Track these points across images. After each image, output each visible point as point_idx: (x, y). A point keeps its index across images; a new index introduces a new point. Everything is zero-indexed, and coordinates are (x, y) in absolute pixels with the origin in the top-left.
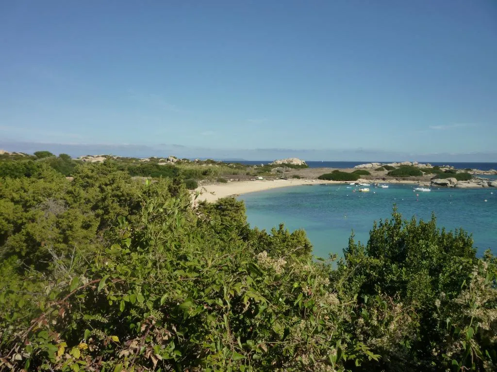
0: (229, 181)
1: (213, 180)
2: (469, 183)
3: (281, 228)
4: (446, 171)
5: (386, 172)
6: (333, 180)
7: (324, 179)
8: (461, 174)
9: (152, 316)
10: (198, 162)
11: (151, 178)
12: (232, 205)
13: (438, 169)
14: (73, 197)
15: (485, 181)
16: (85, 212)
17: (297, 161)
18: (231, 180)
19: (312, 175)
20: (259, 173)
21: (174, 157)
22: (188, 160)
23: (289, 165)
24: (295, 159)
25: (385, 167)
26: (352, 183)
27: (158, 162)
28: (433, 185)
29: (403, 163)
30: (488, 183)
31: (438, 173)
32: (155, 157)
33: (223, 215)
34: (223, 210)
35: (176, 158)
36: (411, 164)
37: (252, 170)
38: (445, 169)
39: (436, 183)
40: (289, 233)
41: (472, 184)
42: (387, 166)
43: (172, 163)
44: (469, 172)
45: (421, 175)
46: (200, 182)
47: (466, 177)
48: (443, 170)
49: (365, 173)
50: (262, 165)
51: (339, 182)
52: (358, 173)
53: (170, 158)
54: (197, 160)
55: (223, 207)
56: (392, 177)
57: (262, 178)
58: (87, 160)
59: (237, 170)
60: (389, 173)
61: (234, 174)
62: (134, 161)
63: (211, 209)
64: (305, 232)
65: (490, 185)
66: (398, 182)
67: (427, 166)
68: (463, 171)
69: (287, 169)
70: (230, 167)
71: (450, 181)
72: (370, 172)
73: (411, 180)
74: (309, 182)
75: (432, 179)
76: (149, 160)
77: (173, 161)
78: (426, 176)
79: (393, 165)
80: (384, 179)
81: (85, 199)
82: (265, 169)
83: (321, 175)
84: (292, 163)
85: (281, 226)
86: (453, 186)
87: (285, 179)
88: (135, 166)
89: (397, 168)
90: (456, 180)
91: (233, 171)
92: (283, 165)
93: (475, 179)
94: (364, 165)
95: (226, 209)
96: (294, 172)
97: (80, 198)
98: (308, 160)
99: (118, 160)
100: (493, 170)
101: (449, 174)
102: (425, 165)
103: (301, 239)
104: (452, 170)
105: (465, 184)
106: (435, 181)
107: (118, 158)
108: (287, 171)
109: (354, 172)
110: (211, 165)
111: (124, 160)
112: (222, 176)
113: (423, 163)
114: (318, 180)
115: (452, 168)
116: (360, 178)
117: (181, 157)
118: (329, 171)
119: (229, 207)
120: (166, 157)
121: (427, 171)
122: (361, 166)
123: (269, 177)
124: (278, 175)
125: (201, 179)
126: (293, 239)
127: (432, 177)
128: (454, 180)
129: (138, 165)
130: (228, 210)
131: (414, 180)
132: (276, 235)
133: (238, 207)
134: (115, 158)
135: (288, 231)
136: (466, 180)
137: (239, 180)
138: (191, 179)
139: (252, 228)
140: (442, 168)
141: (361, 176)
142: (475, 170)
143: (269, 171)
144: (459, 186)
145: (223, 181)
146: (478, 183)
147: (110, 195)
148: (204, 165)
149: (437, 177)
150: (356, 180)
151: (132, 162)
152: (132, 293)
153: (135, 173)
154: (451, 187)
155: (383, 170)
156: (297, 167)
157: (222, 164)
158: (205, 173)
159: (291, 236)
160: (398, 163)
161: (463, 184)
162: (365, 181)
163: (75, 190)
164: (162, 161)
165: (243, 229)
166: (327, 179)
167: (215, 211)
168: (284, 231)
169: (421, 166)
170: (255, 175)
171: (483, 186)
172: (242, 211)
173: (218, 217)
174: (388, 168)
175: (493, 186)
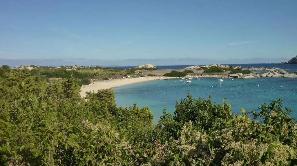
0: (110, 79)
1: (100, 78)
2: (249, 75)
3: (135, 106)
4: (237, 69)
5: (203, 70)
6: (172, 76)
7: (167, 76)
8: (245, 70)
9: (16, 158)
10: (90, 68)
11: (62, 79)
12: (106, 94)
13: (232, 68)
14: (2, 92)
15: (258, 74)
16: (11, 101)
17: (151, 66)
18: (111, 78)
19: (159, 74)
20: (128, 74)
21: (76, 66)
22: (85, 67)
23: (146, 69)
24: (149, 65)
25: (202, 68)
26: (183, 78)
27: (66, 69)
28: (229, 77)
29: (212, 65)
30: (260, 75)
31: (232, 70)
32: (64, 66)
33: (101, 100)
34: (101, 97)
35: (77, 66)
36: (217, 66)
37: (124, 72)
38: (236, 68)
39: (231, 76)
40: (140, 109)
41: (251, 76)
42: (203, 67)
43: (74, 69)
44: (249, 69)
45: (223, 72)
46: (92, 80)
47: (248, 72)
48: (235, 68)
49: (190, 72)
50: (130, 69)
51: (176, 77)
52: (186, 72)
53: (73, 66)
54: (90, 67)
55: (101, 95)
56: (206, 74)
57: (129, 77)
58: (20, 69)
59: (115, 72)
60: (204, 71)
61: (113, 75)
62: (51, 69)
63: (94, 96)
64: (149, 108)
65: (261, 77)
66: (209, 76)
67: (226, 66)
68: (246, 69)
69: (145, 71)
70: (111, 71)
71: (239, 75)
72: (194, 71)
73: (217, 75)
74: (158, 78)
75: (229, 74)
76: (60, 68)
77: (75, 68)
78: (225, 72)
79: (206, 66)
80: (201, 75)
81: (10, 93)
82: (132, 71)
83: (165, 74)
84: (148, 67)
85: (135, 105)
86: (241, 77)
87: (144, 76)
88: (52, 72)
89: (209, 68)
90: (242, 74)
91: (112, 73)
92: (142, 68)
93: (253, 73)
94: (190, 67)
95: (103, 96)
96: (149, 72)
97: (7, 93)
98: (156, 65)
99: (40, 68)
100: (263, 68)
101: (238, 71)
102: (225, 66)
103: (147, 112)
104: (240, 69)
105: (247, 76)
106: (230, 75)
107: (40, 67)
108: (145, 72)
109: (184, 71)
110: (98, 70)
111: (45, 68)
112: (106, 76)
113: (223, 65)
114: (163, 77)
115: (240, 68)
116: (187, 75)
117: (80, 65)
118: (169, 71)
119: (105, 95)
120: (71, 65)
121: (226, 69)
122: (188, 68)
123: (134, 76)
124: (139, 74)
125: (93, 78)
126: (142, 112)
127: (228, 73)
128: (241, 74)
129: (53, 71)
130: (104, 97)
131: (219, 75)
132: (132, 110)
133: (110, 95)
134: (39, 67)
135: (139, 108)
136: (248, 74)
137: (116, 78)
138: (86, 79)
139: (118, 107)
140: (234, 67)
141: (188, 74)
142: (253, 68)
143: (134, 72)
144: (244, 77)
145: (107, 79)
146: (254, 76)
147: (26, 90)
148: (94, 70)
149: (231, 73)
150: (185, 76)
151: (49, 69)
152: (5, 146)
153: (51, 76)
154: (240, 78)
155: (201, 70)
156: (151, 69)
157: (105, 69)
158: (95, 75)
159: (141, 110)
160: (209, 65)
161: (246, 76)
162: (190, 76)
163: (4, 88)
164: (69, 68)
165: (112, 107)
166: (168, 76)
167: (96, 97)
168: (137, 108)
169: (222, 67)
170: (126, 75)
171: (257, 77)
172: (112, 97)
173: (98, 101)
174: (204, 68)
175: (263, 77)
